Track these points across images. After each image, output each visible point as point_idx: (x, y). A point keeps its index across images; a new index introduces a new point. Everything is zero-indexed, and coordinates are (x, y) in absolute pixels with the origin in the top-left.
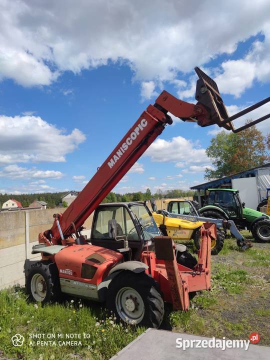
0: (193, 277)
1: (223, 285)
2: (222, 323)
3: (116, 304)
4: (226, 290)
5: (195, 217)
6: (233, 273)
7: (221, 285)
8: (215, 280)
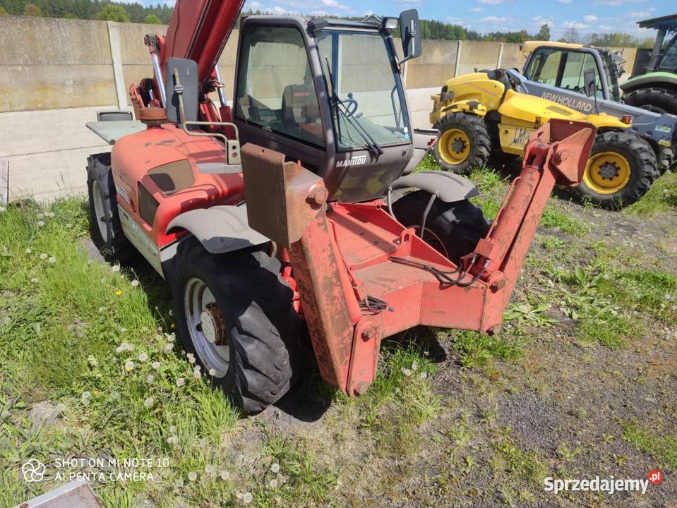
0: (442, 288)
1: (576, 308)
2: (489, 434)
3: (188, 311)
4: (577, 322)
5: (592, 98)
6: (630, 276)
7: (568, 305)
8: (561, 285)
